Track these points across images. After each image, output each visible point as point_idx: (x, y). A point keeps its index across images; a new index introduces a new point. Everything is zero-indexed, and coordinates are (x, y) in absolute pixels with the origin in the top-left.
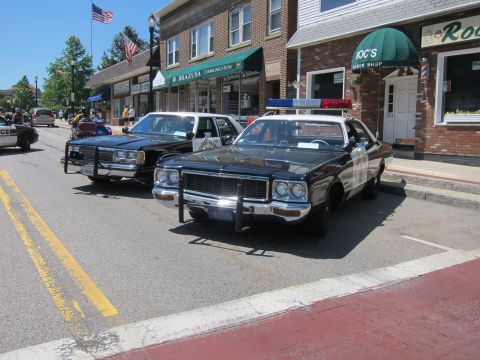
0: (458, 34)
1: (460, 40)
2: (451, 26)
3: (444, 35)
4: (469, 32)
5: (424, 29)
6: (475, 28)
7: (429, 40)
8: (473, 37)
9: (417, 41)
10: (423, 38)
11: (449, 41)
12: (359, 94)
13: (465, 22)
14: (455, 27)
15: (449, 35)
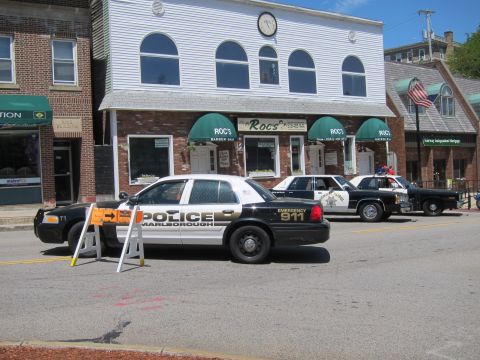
0: (258, 126)
1: (259, 130)
2: (254, 121)
3: (250, 125)
4: (263, 127)
5: (239, 120)
6: (266, 125)
7: (242, 127)
8: (265, 130)
9: (236, 128)
10: (239, 125)
11: (253, 130)
12: (187, 159)
13: (262, 121)
14: (256, 122)
15: (253, 126)
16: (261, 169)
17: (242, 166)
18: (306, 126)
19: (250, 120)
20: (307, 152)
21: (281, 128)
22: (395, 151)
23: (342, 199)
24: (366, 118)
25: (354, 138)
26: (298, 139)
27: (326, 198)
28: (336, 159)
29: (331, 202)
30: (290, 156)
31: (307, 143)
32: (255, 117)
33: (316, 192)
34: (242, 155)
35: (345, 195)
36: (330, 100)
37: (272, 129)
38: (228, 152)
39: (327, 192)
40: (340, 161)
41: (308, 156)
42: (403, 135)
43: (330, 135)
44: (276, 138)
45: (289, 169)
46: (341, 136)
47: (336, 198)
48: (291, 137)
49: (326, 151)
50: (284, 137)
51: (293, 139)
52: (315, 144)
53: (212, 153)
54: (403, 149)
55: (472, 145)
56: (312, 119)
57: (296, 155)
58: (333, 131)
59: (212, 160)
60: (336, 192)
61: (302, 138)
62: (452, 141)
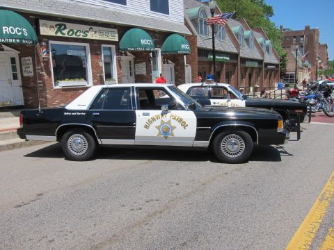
0: (65, 32)
1: (66, 36)
2: (60, 25)
3: (56, 29)
4: (71, 32)
5: (41, 22)
6: (75, 31)
7: (44, 31)
8: (74, 36)
9: (38, 31)
10: (41, 28)
11: (59, 34)
13: (69, 25)
14: (63, 27)
15: (59, 30)
16: (71, 78)
17: (49, 74)
18: (117, 35)
19: (54, 23)
20: (119, 61)
21: (91, 35)
22: (190, 64)
23: (184, 125)
24: (170, 33)
25: (160, 50)
26: (110, 49)
27: (158, 123)
28: (145, 69)
29: (166, 131)
30: (102, 64)
31: (119, 53)
32: (62, 21)
33: (139, 113)
34: (47, 63)
35: (190, 117)
36: (139, 14)
37: (81, 35)
38: (30, 58)
39: (158, 112)
40: (149, 71)
41: (120, 66)
42: (196, 51)
43: (140, 45)
44: (87, 45)
45: (101, 77)
46: (151, 46)
47: (174, 123)
48: (103, 46)
49: (135, 63)
50: (96, 46)
51: (105, 48)
52: (126, 55)
53: (13, 60)
54: (196, 62)
55: (235, 62)
56: (123, 29)
57: (108, 65)
58: (143, 42)
59: (14, 69)
60: (173, 112)
61: (113, 47)
62: (225, 58)
